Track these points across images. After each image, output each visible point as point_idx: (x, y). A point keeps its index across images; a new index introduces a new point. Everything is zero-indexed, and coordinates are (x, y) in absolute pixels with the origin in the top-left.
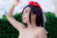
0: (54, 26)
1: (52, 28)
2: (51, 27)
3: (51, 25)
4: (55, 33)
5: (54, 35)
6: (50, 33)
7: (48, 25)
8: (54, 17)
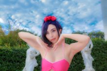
0: (102, 51)
1: (100, 54)
2: (99, 52)
3: (99, 50)
4: (103, 59)
5: (102, 60)
6: (98, 58)
7: (96, 50)
8: (102, 42)
